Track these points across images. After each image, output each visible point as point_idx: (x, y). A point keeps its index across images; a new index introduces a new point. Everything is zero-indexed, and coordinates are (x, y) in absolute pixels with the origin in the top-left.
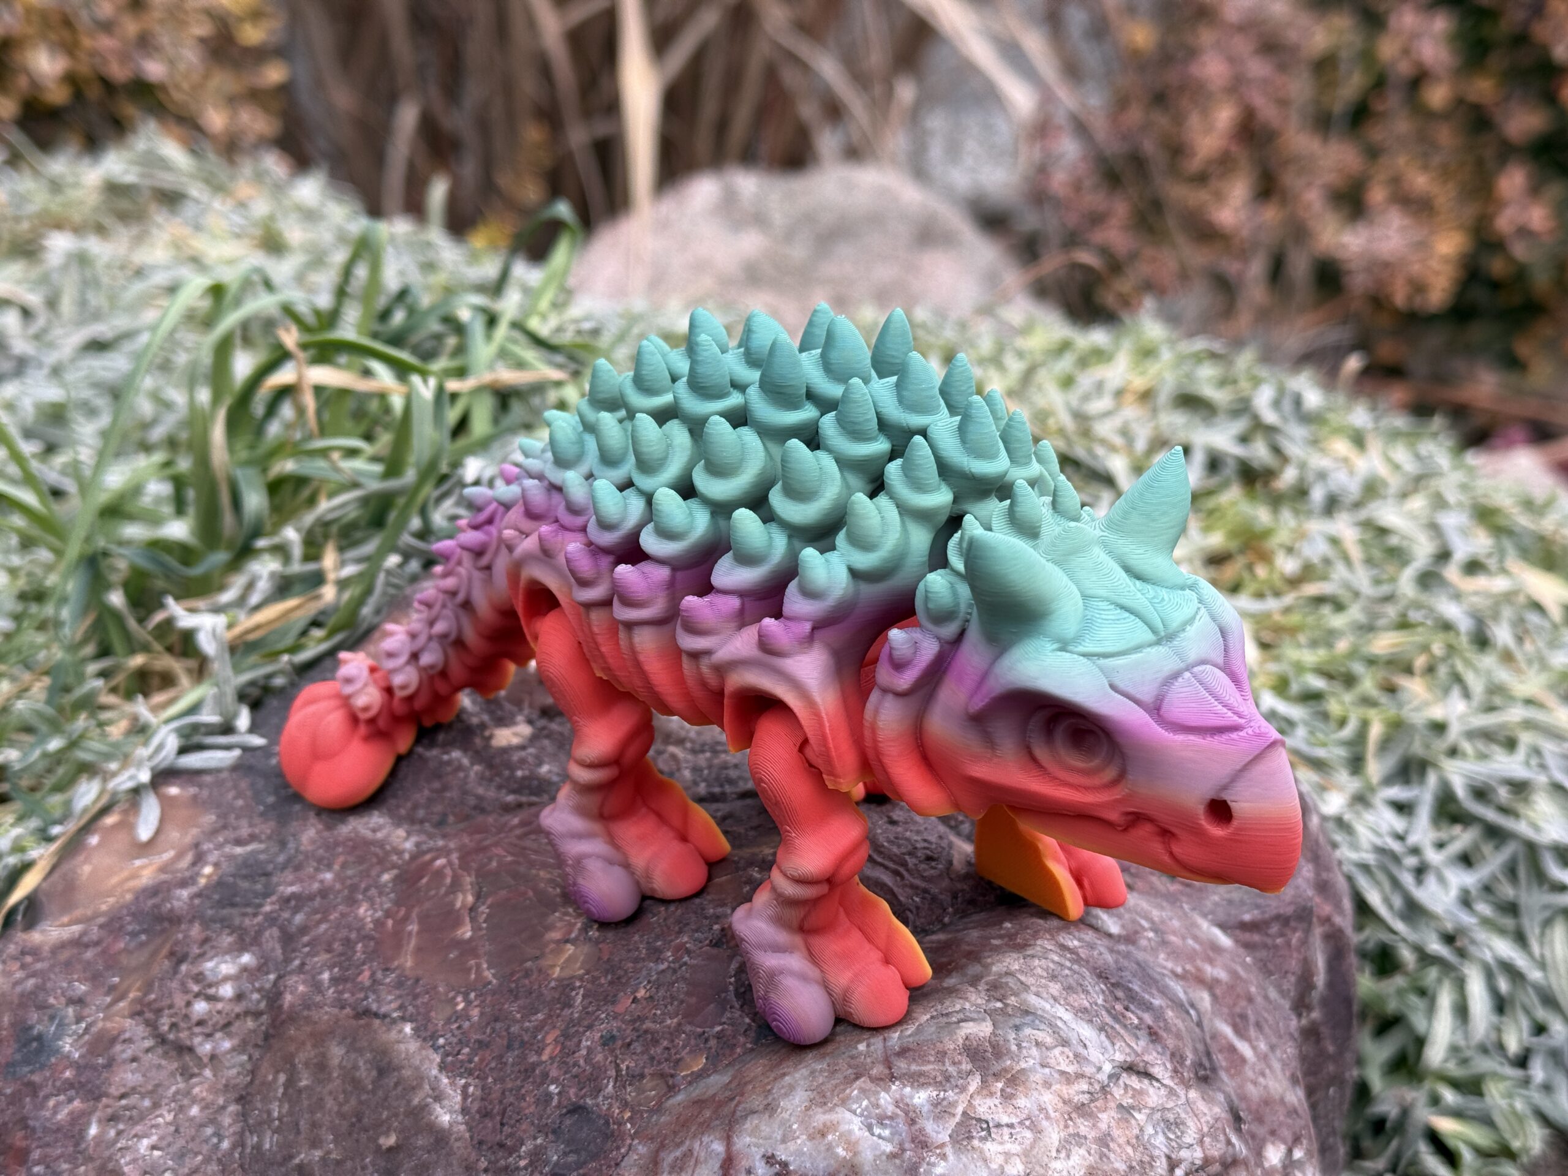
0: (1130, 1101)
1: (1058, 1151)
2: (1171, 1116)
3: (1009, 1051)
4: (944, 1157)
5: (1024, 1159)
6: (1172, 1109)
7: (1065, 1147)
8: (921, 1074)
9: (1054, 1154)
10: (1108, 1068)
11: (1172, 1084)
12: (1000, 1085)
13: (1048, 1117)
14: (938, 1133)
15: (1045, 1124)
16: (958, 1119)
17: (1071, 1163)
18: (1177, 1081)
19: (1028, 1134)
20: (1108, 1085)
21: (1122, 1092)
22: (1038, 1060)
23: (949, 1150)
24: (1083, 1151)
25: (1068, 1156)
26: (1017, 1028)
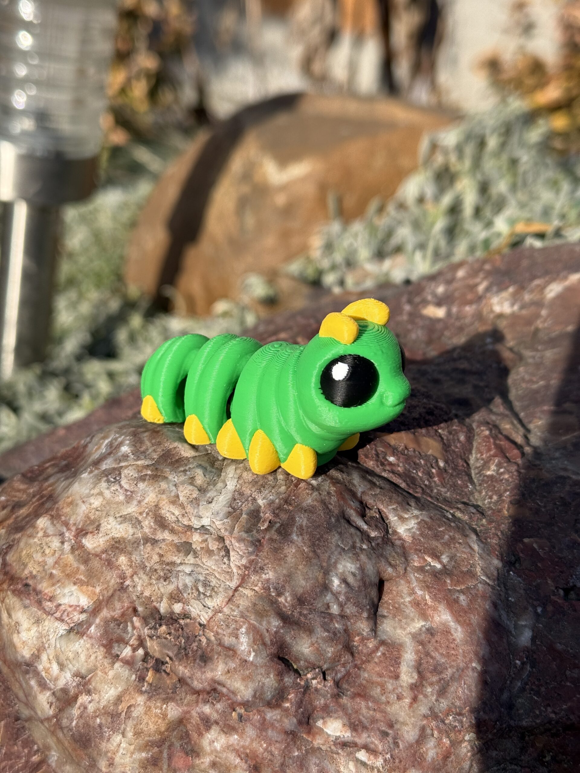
0: (199, 549)
1: (121, 516)
2: (214, 582)
3: (178, 467)
4: (91, 472)
5: (104, 502)
6: (219, 580)
7: (125, 519)
8: (142, 442)
9: (117, 515)
10: (206, 522)
11: (235, 570)
12: (149, 472)
13: (140, 502)
14: (106, 464)
15: (135, 502)
16: (116, 466)
17: (118, 527)
18: (240, 572)
19: (121, 498)
20: (196, 529)
21: (200, 541)
22: (178, 482)
23: (96, 472)
24: (131, 531)
25: (121, 523)
26: (200, 466)
